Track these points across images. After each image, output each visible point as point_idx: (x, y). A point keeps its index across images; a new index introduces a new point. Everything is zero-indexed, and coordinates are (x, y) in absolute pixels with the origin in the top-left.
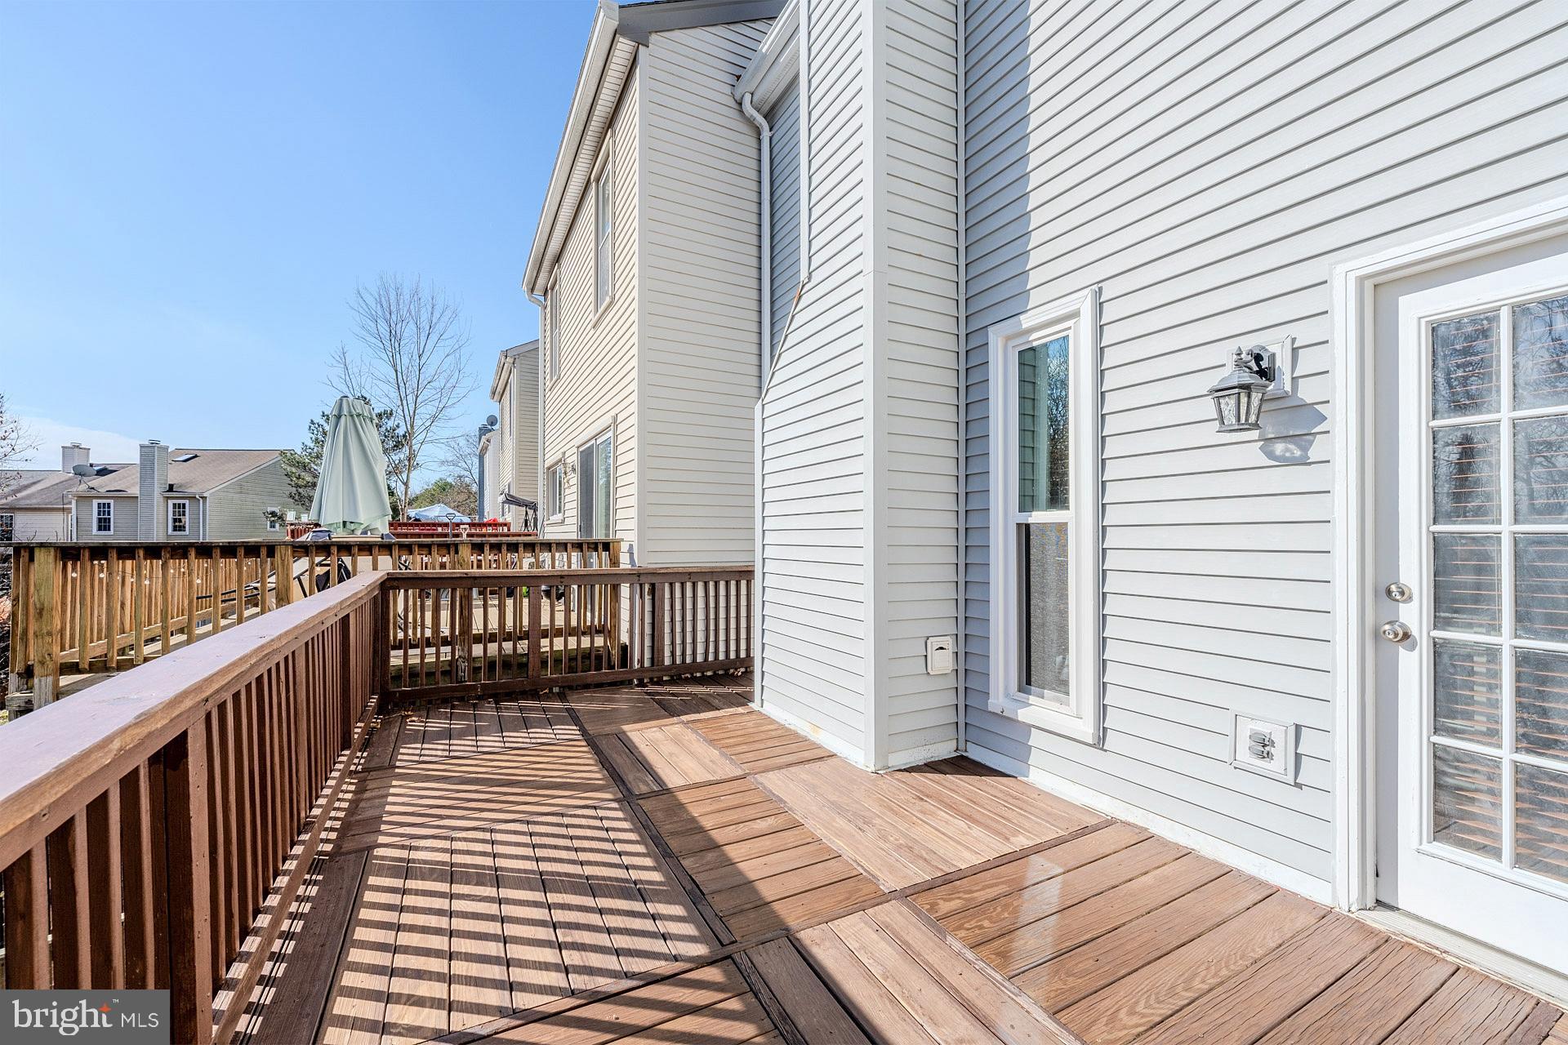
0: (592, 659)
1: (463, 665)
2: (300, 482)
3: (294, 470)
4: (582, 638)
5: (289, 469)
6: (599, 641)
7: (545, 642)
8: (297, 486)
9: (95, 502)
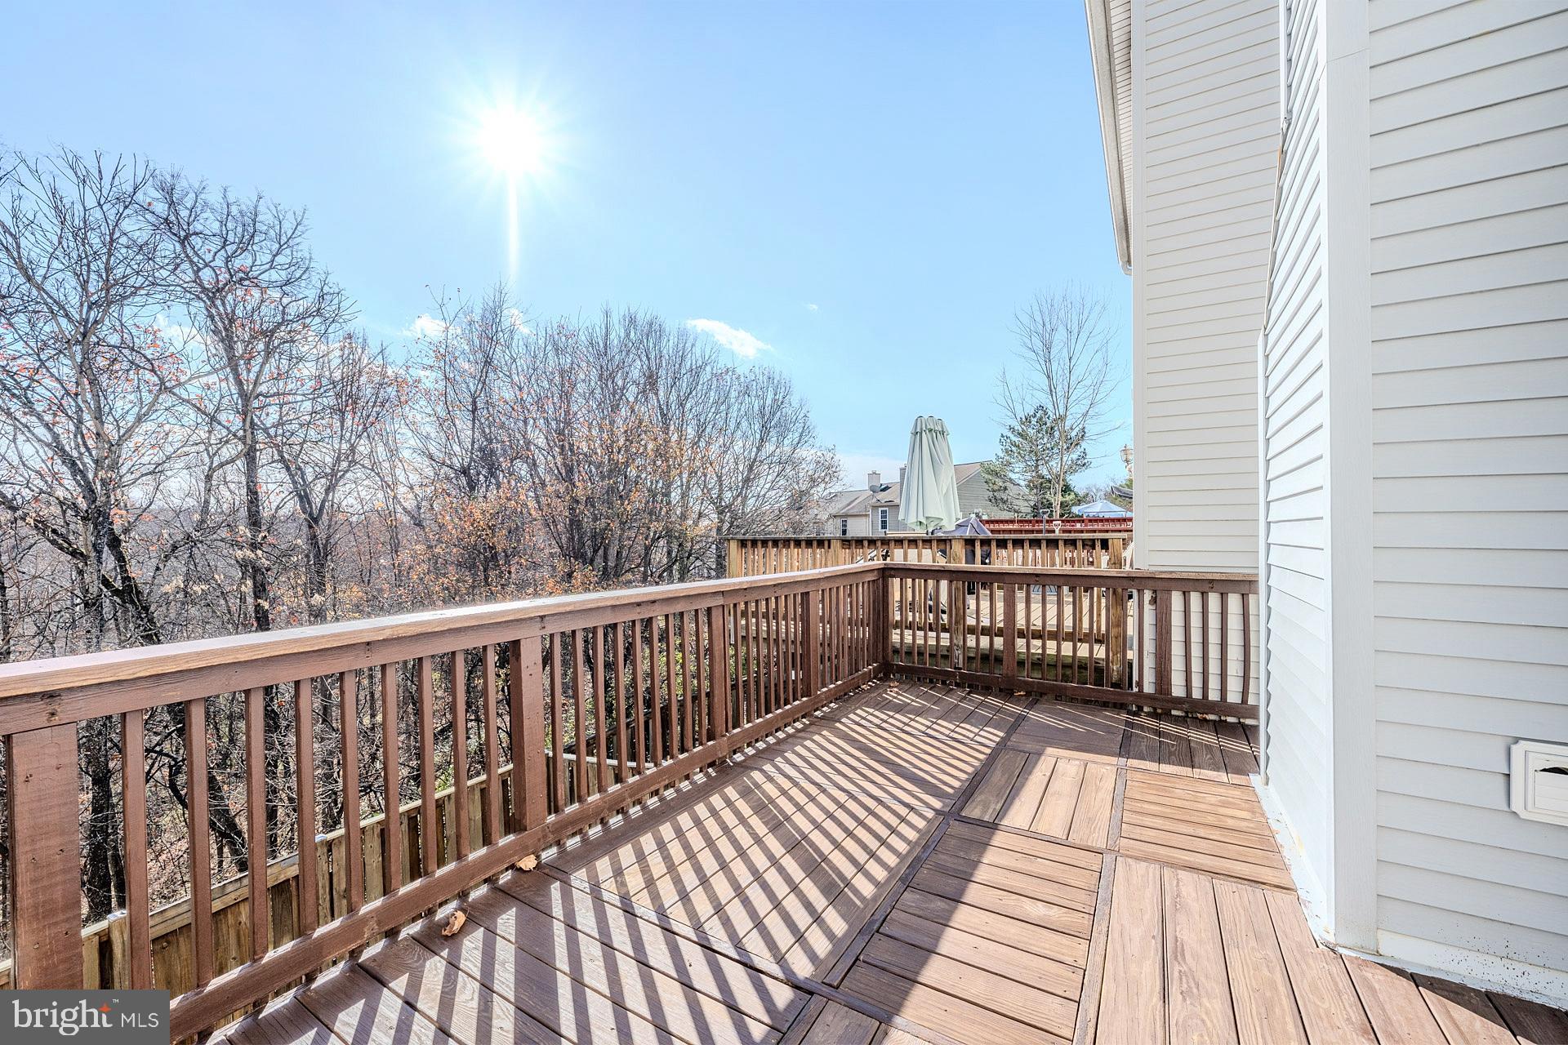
0: (1099, 672)
1: (958, 653)
2: (996, 488)
3: (990, 477)
4: (1079, 644)
5: (986, 476)
6: (1100, 652)
7: (1020, 643)
8: (994, 491)
9: (880, 509)
